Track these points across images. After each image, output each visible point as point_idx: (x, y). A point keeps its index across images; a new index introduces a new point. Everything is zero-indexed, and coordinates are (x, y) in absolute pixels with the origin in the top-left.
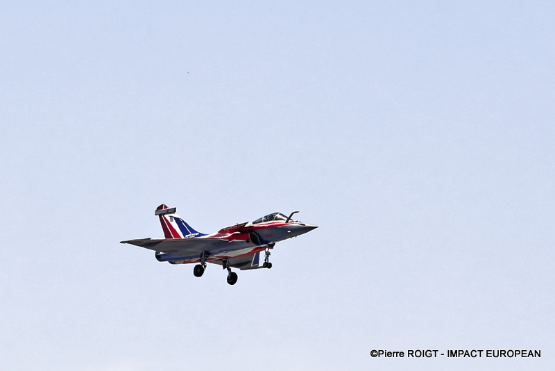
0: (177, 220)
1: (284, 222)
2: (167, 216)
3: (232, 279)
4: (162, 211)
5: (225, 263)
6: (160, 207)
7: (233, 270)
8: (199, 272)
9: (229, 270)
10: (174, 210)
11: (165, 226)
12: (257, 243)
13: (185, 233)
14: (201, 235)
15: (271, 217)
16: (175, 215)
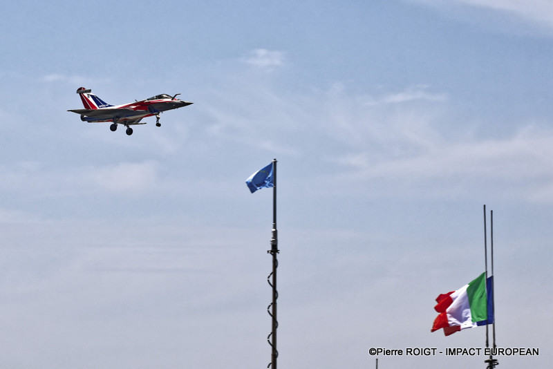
0: (92, 96)
1: (170, 100)
2: (86, 95)
3: (130, 132)
4: (81, 91)
5: (126, 123)
6: (80, 89)
7: (131, 126)
8: (113, 128)
9: (128, 127)
10: (90, 91)
11: (85, 101)
12: (151, 112)
13: (99, 104)
14: (110, 106)
15: (160, 97)
16: (91, 94)
